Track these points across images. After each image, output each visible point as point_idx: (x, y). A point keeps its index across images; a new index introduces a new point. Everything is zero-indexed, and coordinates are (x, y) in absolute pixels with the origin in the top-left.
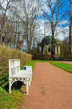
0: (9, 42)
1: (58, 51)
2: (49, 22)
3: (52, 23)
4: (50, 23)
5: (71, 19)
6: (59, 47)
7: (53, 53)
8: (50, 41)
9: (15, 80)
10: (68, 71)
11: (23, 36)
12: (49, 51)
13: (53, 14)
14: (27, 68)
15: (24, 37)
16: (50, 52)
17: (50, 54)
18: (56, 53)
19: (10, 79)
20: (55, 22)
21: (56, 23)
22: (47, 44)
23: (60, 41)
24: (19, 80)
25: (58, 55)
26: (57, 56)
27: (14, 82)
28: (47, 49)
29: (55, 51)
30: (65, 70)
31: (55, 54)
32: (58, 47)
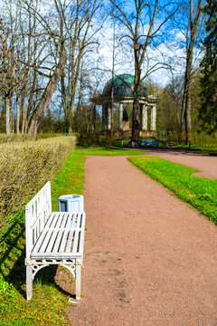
0: (7, 95)
1: (150, 120)
2: (128, 32)
3: (135, 36)
4: (131, 35)
5: (191, 28)
6: (154, 109)
7: (136, 126)
8: (129, 91)
9: (44, 262)
10: (180, 198)
11: (50, 77)
12: (125, 118)
13: (138, 10)
14: (69, 204)
15: (53, 78)
16: (128, 123)
17: (126, 127)
18: (145, 127)
19: (29, 261)
20: (146, 33)
21: (148, 37)
22: (120, 98)
23: (157, 88)
24: (55, 262)
25: (149, 130)
26: (148, 134)
27: (39, 268)
28: (119, 112)
29: (141, 121)
30: (173, 191)
31: (141, 129)
32: (152, 107)
